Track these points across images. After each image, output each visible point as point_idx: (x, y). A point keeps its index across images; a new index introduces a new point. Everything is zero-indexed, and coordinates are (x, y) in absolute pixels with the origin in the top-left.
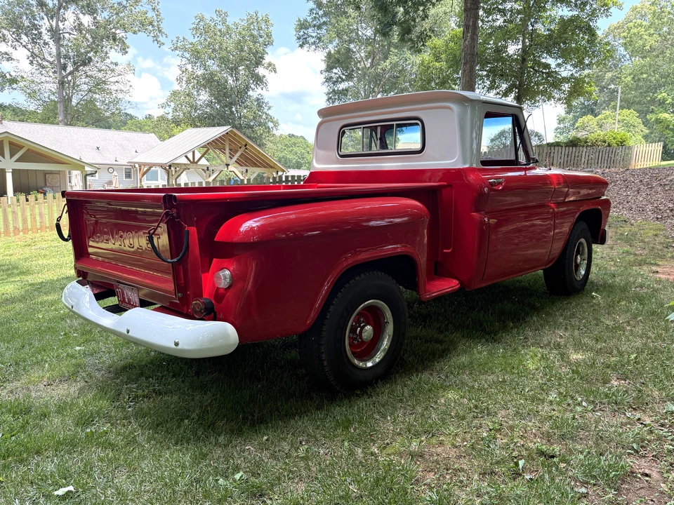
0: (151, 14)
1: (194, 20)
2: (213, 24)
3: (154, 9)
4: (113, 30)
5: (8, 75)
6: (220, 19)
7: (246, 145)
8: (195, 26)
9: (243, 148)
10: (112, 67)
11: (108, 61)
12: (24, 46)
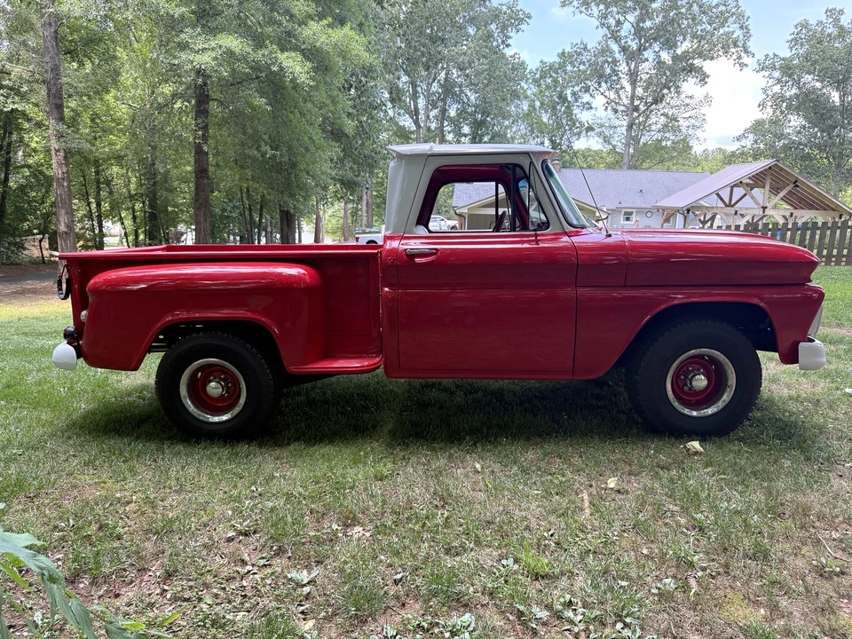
0: (738, 33)
1: (793, 29)
2: (820, 29)
3: (741, 27)
4: (691, 61)
5: (586, 124)
6: (831, 20)
7: (796, 181)
8: (793, 36)
9: (792, 185)
10: (687, 101)
11: (683, 96)
12: (602, 94)
